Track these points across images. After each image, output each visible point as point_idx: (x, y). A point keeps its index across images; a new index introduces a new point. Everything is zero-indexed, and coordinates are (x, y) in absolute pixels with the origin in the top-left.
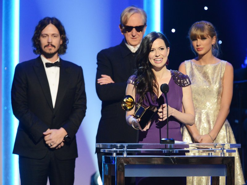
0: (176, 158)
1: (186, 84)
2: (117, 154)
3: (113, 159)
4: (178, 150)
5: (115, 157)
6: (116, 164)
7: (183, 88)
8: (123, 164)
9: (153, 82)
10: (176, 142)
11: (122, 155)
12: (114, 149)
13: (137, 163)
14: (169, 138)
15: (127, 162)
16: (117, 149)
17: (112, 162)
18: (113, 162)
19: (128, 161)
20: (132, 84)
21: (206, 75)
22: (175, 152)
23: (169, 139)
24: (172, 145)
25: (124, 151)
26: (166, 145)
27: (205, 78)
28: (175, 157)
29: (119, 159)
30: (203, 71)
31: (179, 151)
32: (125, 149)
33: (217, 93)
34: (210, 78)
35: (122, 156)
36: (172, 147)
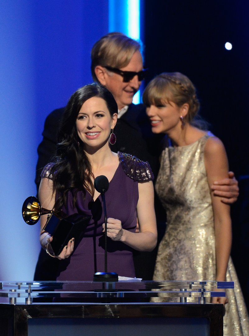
1: (144, 177)
4: (124, 292)
7: (140, 185)
9: (84, 173)
10: (121, 279)
20: (49, 178)
22: (118, 296)
23: (108, 274)
24: (113, 283)
26: (103, 284)
32: (29, 290)
36: (114, 287)
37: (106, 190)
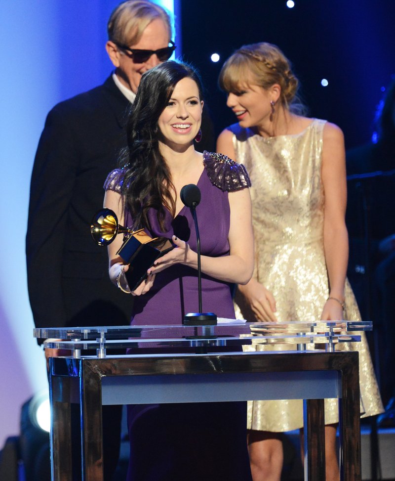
0: (222, 358)
1: (236, 185)
2: (83, 353)
3: (74, 364)
4: (225, 339)
5: (77, 361)
6: (80, 376)
8: (98, 374)
9: (162, 185)
10: (221, 321)
11: (95, 355)
12: (76, 340)
13: (131, 373)
14: (203, 313)
15: (108, 372)
16: (82, 340)
17: (72, 372)
18: (75, 370)
19: (109, 368)
20: (114, 190)
21: (280, 163)
22: (217, 344)
23: (205, 315)
24: (212, 327)
25: (98, 345)
26: (196, 329)
27: (279, 171)
28: (219, 355)
29: (89, 364)
30: (274, 153)
31: (227, 340)
32: (101, 339)
33: (307, 205)
34: (290, 170)
35: (95, 357)
36: (212, 332)
37: (198, 203)
